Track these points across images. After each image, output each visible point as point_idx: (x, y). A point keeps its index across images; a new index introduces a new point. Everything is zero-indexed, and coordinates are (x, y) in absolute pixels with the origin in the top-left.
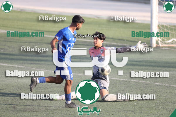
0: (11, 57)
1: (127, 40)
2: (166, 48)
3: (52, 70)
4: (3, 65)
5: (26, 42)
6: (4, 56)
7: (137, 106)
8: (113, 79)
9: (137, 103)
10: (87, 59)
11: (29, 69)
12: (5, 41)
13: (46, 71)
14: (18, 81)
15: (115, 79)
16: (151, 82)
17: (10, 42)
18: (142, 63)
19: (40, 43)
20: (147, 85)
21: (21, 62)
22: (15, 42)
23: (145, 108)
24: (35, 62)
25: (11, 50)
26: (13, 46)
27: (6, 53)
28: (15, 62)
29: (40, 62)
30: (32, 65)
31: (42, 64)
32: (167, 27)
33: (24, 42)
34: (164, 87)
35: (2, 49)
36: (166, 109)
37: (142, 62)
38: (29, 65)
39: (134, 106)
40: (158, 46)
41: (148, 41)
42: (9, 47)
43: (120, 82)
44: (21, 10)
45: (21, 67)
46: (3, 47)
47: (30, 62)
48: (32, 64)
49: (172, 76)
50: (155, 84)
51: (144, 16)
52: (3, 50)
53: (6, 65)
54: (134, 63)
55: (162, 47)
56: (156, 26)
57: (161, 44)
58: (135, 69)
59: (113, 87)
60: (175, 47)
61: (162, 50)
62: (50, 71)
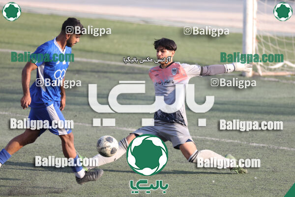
2: (271, 79)
5: (13, 68)
9: (216, 181)
10: (124, 99)
11: (18, 116)
16: (242, 141)
20: (236, 147)
23: (231, 189)
32: (272, 40)
33: (9, 68)
34: (266, 150)
36: (270, 190)
39: (211, 186)
40: (257, 74)
45: (4, 113)
50: (251, 144)
55: (264, 77)
56: (253, 38)
57: (263, 71)
58: (214, 117)
59: (172, 151)
60: (287, 76)
61: (264, 82)
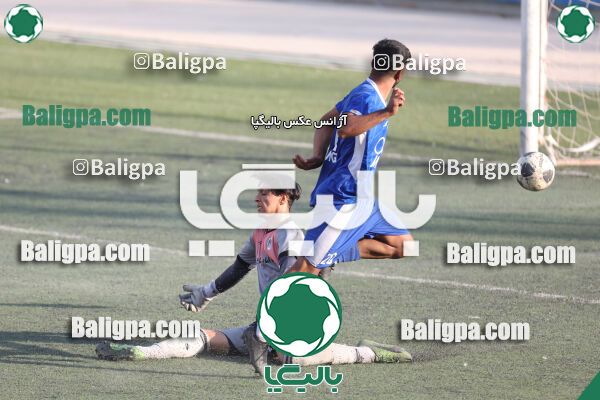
0: (39, 203)
1: (439, 145)
2: (573, 173)
3: (179, 248)
4: (10, 232)
6: (11, 201)
7: (471, 371)
8: (388, 277)
9: (470, 363)
12: (19, 148)
13: (156, 251)
14: (62, 286)
15: (397, 278)
16: (519, 289)
17: (35, 149)
18: (489, 223)
19: (138, 154)
20: (509, 301)
21: (74, 219)
22: (53, 151)
23: (498, 379)
24: (120, 221)
25: (37, 178)
26: (45, 166)
27: (19, 188)
28: (51, 221)
29: (137, 222)
30: (109, 232)
31: (145, 227)
32: (576, 99)
34: (564, 306)
35: (7, 175)
36: (572, 382)
37: (488, 220)
38: (101, 232)
39: (461, 373)
41: (511, 146)
42: (31, 167)
43: (412, 289)
44: (75, 40)
45: (73, 237)
46: (11, 169)
47: (101, 220)
48: (109, 226)
49: (594, 269)
50: (535, 295)
51: (500, 62)
52: (9, 178)
53: (21, 230)
54: (463, 223)
55: (561, 168)
56: (540, 96)
57: (558, 158)
61: (561, 177)
62: (173, 252)
